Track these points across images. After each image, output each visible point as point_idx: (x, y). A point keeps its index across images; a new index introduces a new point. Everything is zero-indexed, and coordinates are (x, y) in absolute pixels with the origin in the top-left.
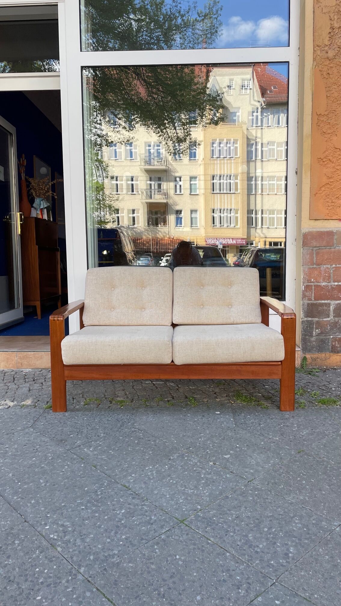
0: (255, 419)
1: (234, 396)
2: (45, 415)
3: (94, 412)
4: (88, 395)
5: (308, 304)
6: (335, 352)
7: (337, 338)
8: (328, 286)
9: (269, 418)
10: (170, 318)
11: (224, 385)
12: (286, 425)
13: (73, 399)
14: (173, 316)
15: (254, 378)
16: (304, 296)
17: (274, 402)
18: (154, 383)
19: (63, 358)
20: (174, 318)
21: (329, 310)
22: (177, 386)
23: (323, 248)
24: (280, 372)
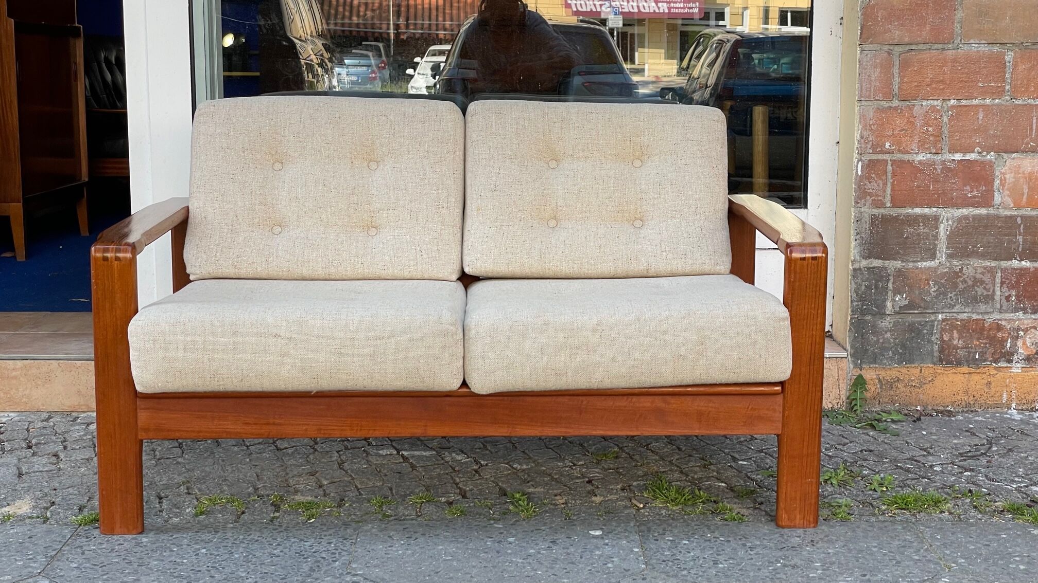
0: (703, 550)
1: (646, 488)
2: (78, 543)
3: (229, 534)
4: (203, 487)
5: (873, 218)
6: (951, 363)
7: (957, 320)
8: (932, 164)
9: (744, 545)
10: (455, 256)
11: (617, 457)
12: (792, 563)
13: (161, 498)
14: (465, 252)
15: (704, 432)
16: (862, 194)
17: (761, 503)
18: (405, 453)
19: (134, 373)
20: (467, 259)
21: (936, 237)
22: (477, 462)
23: (920, 47)
24: (778, 416)
